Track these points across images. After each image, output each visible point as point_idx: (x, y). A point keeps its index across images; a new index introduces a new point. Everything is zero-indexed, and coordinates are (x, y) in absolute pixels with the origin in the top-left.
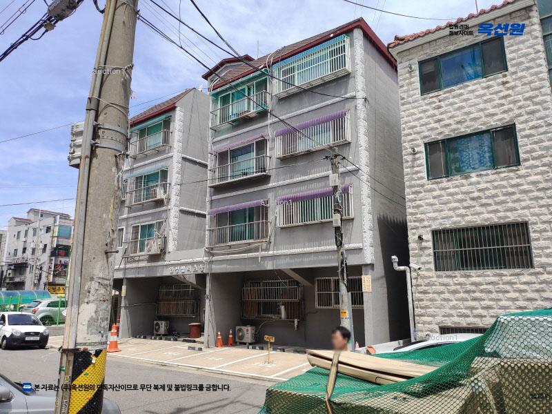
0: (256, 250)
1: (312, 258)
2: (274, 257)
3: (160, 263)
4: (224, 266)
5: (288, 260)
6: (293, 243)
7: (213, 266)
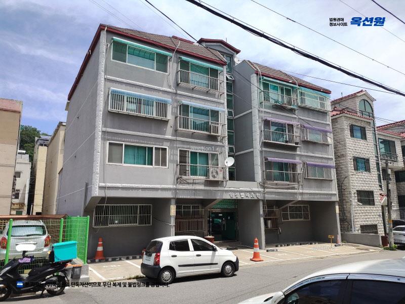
0: (293, 188)
1: (318, 196)
2: (302, 194)
3: (219, 188)
4: (274, 196)
5: (308, 196)
6: (310, 188)
7: (266, 196)
